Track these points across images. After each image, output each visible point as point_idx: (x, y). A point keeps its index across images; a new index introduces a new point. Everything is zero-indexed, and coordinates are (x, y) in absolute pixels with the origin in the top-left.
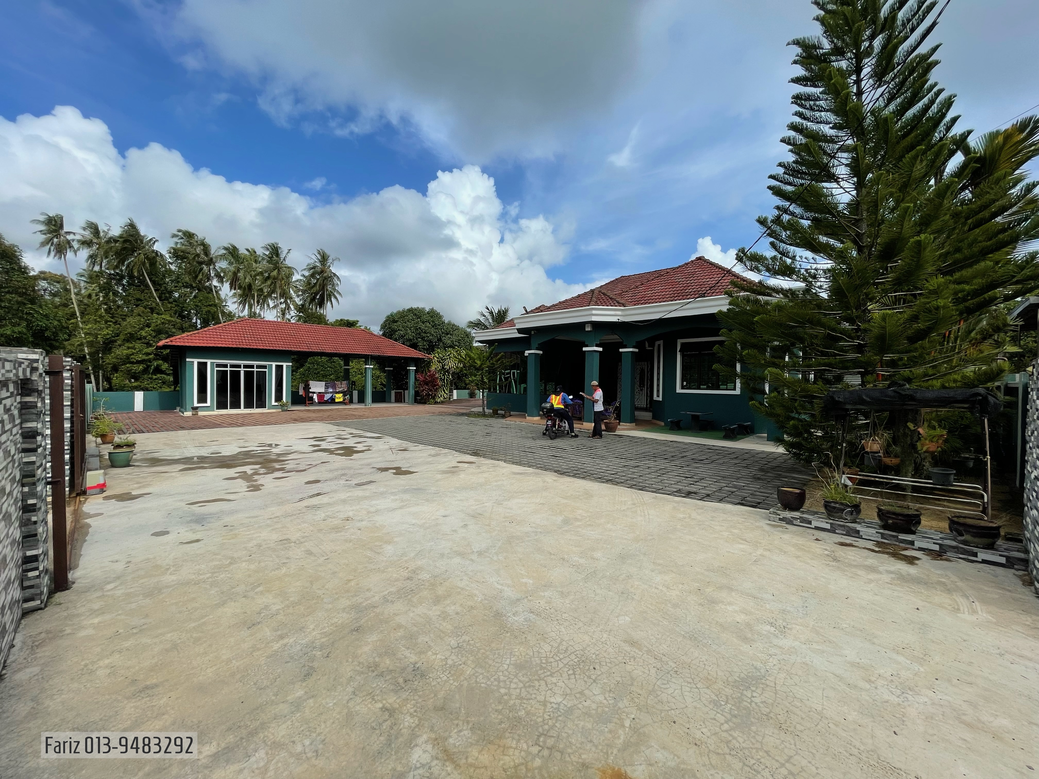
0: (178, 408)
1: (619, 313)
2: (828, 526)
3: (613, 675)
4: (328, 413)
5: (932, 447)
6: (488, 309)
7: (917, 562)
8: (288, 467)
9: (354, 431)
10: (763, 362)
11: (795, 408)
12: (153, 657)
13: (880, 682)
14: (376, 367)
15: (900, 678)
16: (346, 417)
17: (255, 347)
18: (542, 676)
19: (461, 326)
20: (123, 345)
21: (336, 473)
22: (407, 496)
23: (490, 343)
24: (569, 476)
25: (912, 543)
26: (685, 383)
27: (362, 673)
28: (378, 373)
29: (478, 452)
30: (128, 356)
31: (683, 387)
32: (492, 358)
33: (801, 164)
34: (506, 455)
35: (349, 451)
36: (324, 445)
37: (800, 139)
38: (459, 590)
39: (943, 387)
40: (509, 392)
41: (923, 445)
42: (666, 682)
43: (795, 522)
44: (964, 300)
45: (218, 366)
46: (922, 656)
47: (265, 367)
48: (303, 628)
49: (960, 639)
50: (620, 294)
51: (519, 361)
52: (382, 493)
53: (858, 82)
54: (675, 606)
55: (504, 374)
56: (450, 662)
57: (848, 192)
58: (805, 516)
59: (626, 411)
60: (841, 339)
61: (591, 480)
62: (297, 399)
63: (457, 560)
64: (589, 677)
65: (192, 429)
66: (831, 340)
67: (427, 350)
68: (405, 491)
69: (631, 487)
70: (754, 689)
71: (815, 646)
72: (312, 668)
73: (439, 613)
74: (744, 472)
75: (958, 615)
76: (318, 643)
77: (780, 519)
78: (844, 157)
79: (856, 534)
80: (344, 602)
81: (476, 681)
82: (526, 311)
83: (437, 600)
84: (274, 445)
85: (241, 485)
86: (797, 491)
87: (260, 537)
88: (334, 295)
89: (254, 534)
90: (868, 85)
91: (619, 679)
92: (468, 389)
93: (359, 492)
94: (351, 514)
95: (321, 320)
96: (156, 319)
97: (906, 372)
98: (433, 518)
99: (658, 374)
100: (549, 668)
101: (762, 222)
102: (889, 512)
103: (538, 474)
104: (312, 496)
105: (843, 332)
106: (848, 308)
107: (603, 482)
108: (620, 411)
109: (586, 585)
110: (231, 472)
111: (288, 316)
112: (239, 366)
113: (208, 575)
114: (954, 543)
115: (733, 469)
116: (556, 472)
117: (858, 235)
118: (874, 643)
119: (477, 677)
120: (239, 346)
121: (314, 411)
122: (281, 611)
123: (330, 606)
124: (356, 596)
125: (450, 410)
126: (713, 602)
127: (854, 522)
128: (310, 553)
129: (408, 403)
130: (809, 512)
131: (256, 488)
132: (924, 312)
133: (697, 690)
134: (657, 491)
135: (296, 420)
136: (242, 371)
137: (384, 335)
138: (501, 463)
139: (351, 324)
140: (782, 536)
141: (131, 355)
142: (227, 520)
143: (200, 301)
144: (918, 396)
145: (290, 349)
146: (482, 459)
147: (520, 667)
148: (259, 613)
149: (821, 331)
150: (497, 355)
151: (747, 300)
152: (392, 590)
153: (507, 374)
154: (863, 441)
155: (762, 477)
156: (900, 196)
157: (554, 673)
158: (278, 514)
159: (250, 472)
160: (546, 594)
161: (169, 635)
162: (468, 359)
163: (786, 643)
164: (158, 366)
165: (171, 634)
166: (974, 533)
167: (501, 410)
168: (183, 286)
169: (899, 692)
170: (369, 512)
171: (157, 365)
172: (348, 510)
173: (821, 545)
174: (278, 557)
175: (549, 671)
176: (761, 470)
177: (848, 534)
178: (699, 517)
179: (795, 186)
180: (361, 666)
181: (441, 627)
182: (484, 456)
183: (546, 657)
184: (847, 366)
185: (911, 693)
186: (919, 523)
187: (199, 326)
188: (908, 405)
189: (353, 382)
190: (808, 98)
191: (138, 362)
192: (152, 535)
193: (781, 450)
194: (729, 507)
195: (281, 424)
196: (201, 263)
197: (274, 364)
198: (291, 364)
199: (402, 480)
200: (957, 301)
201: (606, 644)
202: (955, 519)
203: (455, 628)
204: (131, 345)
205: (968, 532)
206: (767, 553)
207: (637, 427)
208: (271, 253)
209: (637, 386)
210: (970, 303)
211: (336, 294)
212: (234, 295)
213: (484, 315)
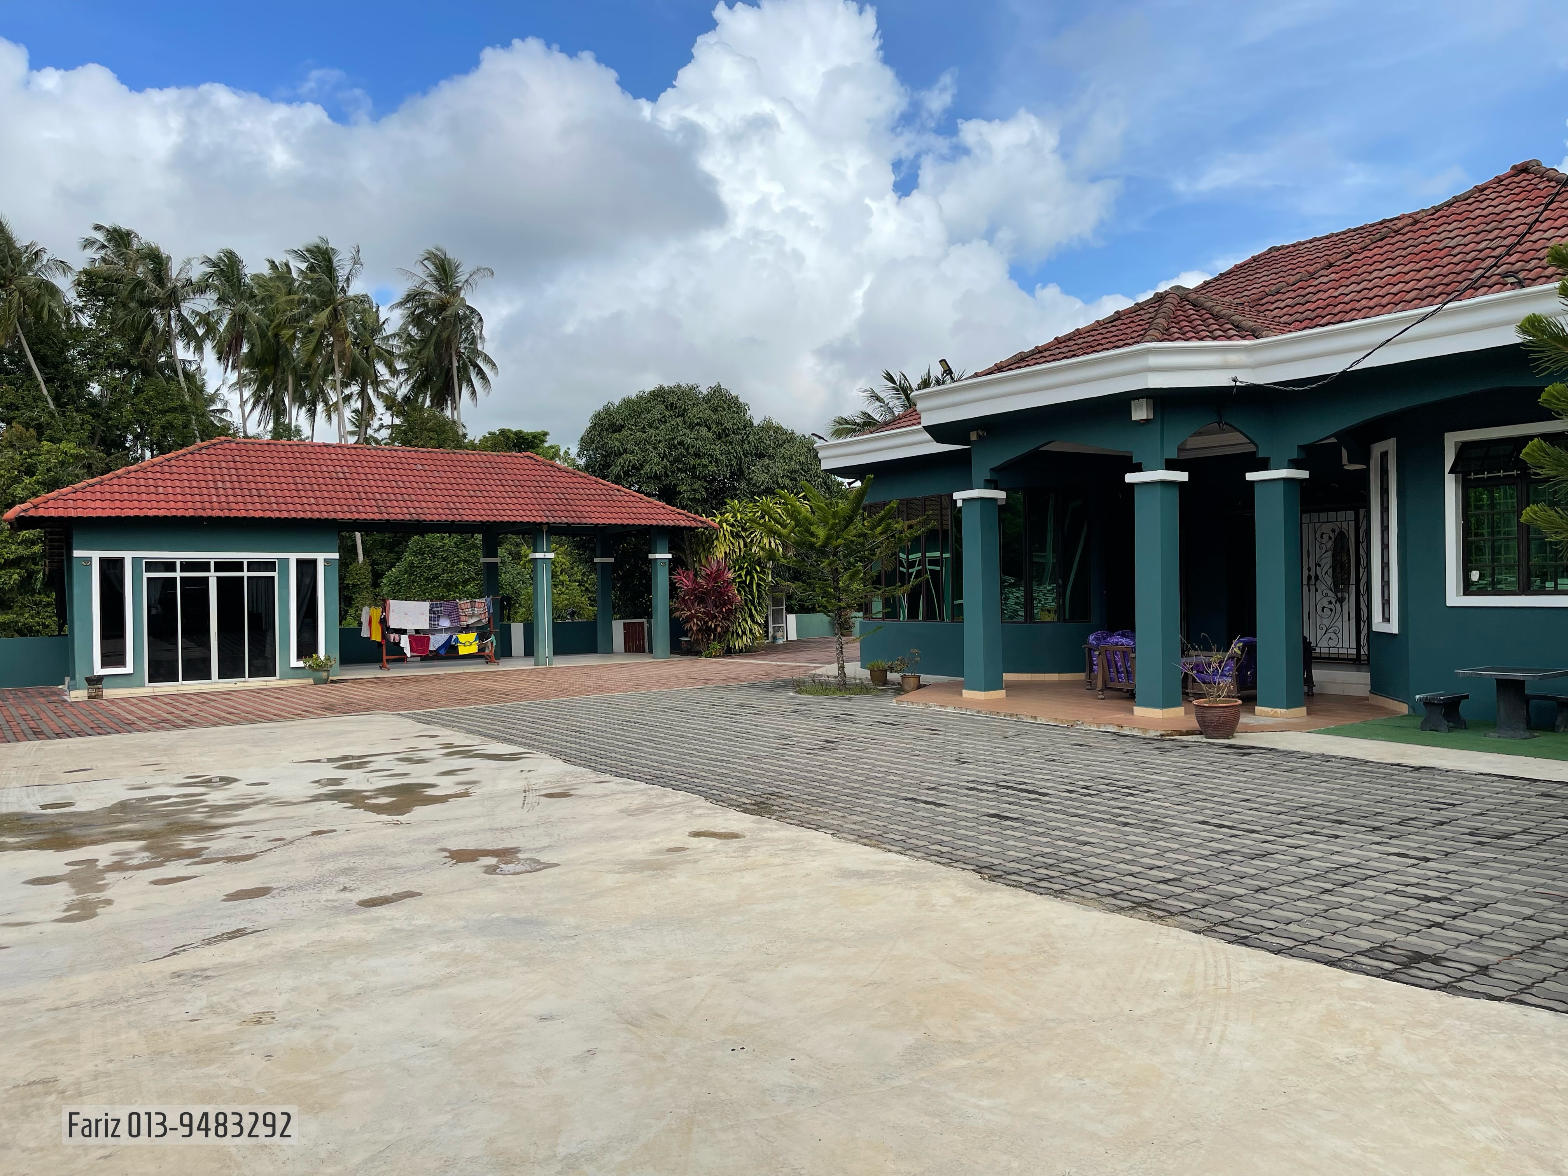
0: (56, 682)
1: (1238, 358)
4: (425, 688)
6: (890, 378)
9: (459, 739)
16: (425, 700)
17: (243, 514)
19: (798, 433)
21: (328, 867)
23: (862, 473)
24: (1018, 885)
26: (1474, 575)
28: (568, 571)
29: (772, 800)
31: (1468, 588)
35: (407, 799)
36: (355, 780)
45: (151, 566)
47: (269, 566)
50: (1256, 303)
51: (938, 525)
52: (412, 933)
59: (1276, 666)
61: (1082, 901)
62: (355, 651)
67: (703, 503)
68: (484, 928)
69: (1207, 931)
84: (222, 782)
85: (57, 900)
88: (476, 366)
94: (278, 1002)
95: (449, 436)
104: (209, 942)
107: (1120, 910)
110: (59, 861)
111: (367, 430)
112: (204, 566)
120: (201, 513)
121: (393, 682)
125: (757, 673)
129: (658, 654)
131: (88, 911)
136: (213, 577)
137: (587, 467)
138: (822, 839)
139: (524, 443)
145: (333, 515)
146: (770, 823)
153: (911, 564)
158: (81, 997)
159: (105, 862)
168: (109, 364)
170: (334, 998)
172: (281, 991)
182: (782, 816)
189: (506, 597)
196: (146, 304)
197: (293, 557)
198: (336, 556)
199: (498, 890)
207: (1312, 720)
208: (313, 267)
209: (1323, 586)
211: (480, 362)
212: (242, 382)
213: (878, 399)
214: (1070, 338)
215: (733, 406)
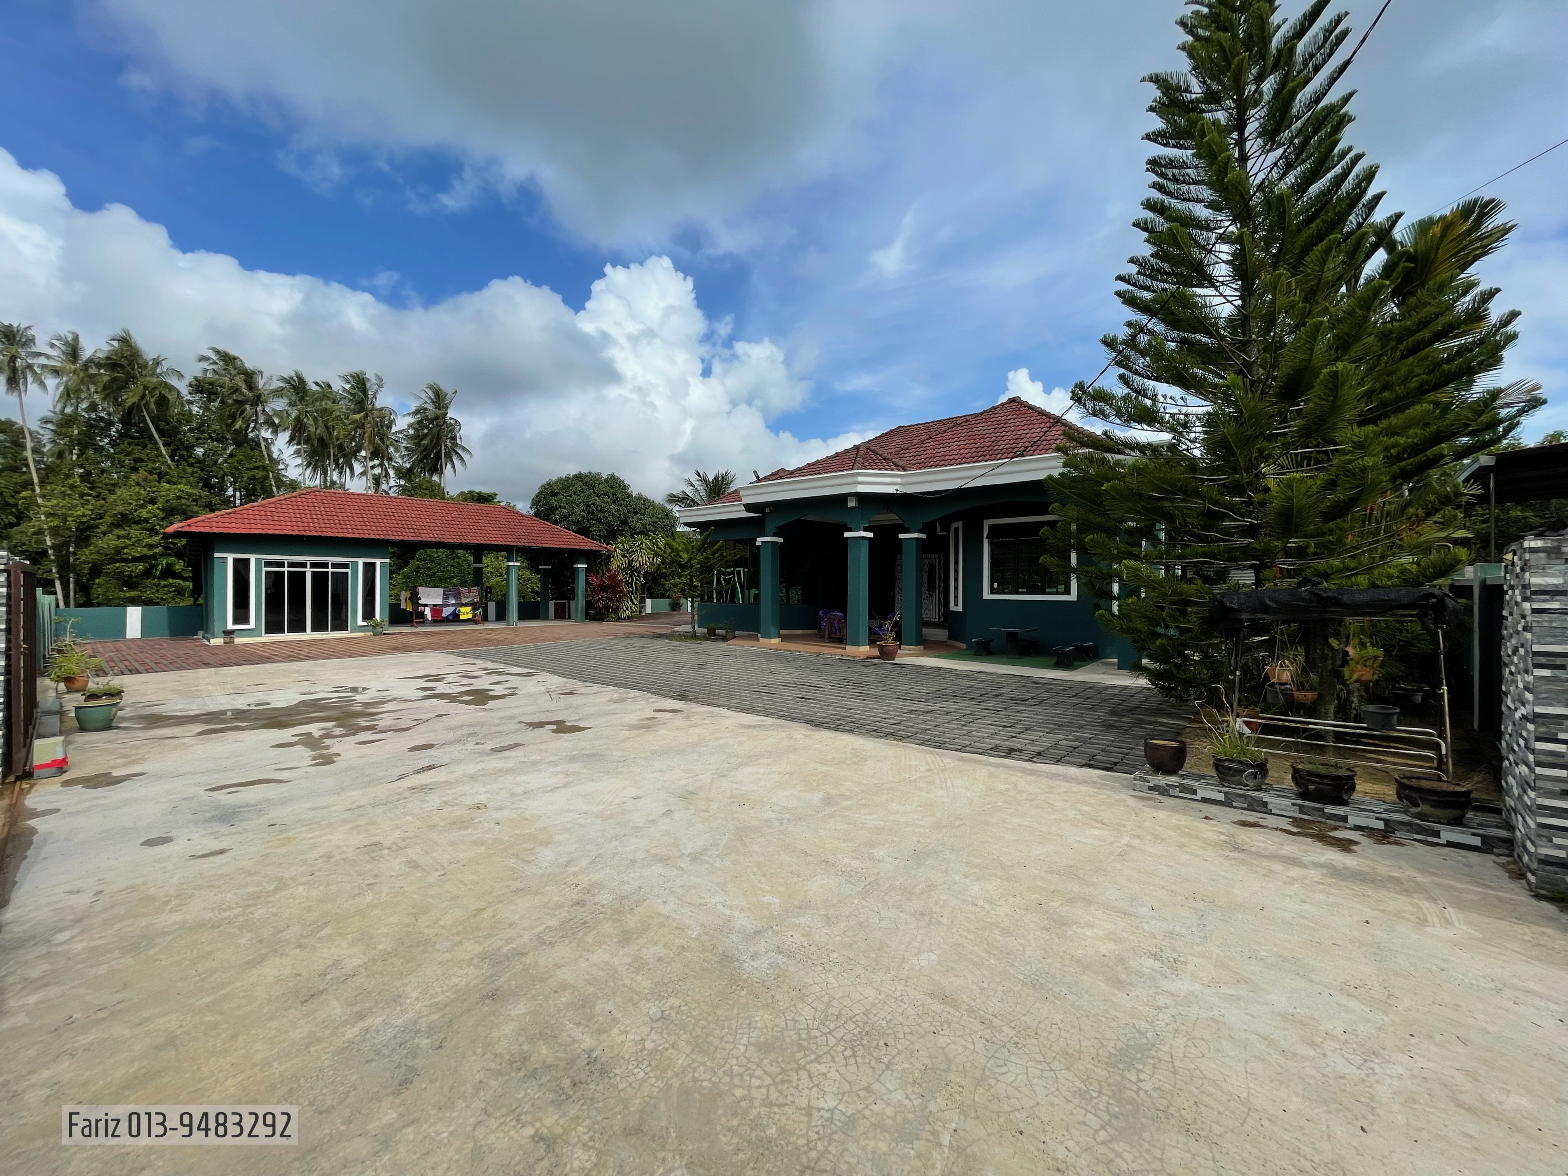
0: (201, 633)
1: (898, 480)
2: (1221, 797)
3: (916, 1054)
4: (449, 638)
5: (1368, 675)
6: (699, 475)
7: (1354, 848)
8: (381, 724)
9: (490, 665)
10: (1116, 552)
11: (1164, 620)
12: (132, 1061)
13: (1329, 1044)
14: (525, 565)
15: (1357, 1036)
16: (478, 643)
17: (330, 534)
18: (802, 1062)
19: (657, 502)
20: (110, 532)
21: (459, 732)
22: (573, 767)
23: (703, 526)
24: (829, 728)
25: (1344, 819)
26: (995, 585)
27: (500, 1073)
28: (527, 574)
29: (687, 694)
30: (118, 551)
31: (993, 591)
32: (706, 549)
33: (1163, 260)
34: (729, 697)
35: (481, 697)
36: (441, 688)
37: (1161, 224)
38: (662, 919)
39: (1373, 585)
40: (732, 600)
41: (1352, 672)
42: (1001, 1062)
43: (1172, 792)
44: (1399, 458)
45: (268, 564)
46: (1384, 998)
47: (346, 566)
48: (400, 996)
49: (1434, 968)
50: (897, 453)
51: (747, 554)
52: (535, 763)
53: (1241, 142)
54: (1005, 932)
55: (723, 573)
56: (649, 1045)
57: (1230, 302)
58: (1185, 782)
59: (909, 628)
60: (1223, 517)
61: (861, 734)
62: (398, 616)
63: (658, 869)
64: (878, 1060)
65: (224, 665)
66: (1212, 518)
67: (605, 537)
68: (572, 759)
69: (922, 744)
70: (1140, 1067)
71: (1225, 990)
72: (411, 1069)
73: (630, 960)
74: (1089, 717)
75: (1428, 929)
76: (424, 1023)
77: (1150, 788)
78: (1225, 250)
79: (1262, 807)
80: (473, 948)
81: (694, 1077)
82: (758, 477)
83: (626, 939)
84: (360, 690)
85: (302, 755)
86: (1174, 744)
87: (330, 841)
88: (457, 452)
89: (320, 836)
90: (1255, 147)
91: (927, 1061)
92: (669, 597)
93: (495, 763)
94: (483, 798)
95: (436, 492)
96: (167, 491)
97: (1320, 565)
98: (617, 801)
99: (956, 571)
100: (813, 1047)
101: (1109, 343)
102: (1309, 773)
103: (781, 726)
104: (418, 772)
105: (1229, 506)
106: (1236, 471)
107: (881, 737)
108: (900, 628)
109: (864, 903)
110: (286, 735)
111: (384, 487)
112: (304, 565)
113: (236, 912)
114: (1405, 818)
115: (1071, 712)
116: (807, 722)
117: (1246, 364)
118: (1311, 981)
119: (694, 1070)
120: (303, 533)
121: (426, 634)
122: (362, 970)
123: (447, 956)
124: (491, 936)
125: (642, 630)
126: (1063, 923)
127: (1259, 789)
128: (414, 865)
129: (575, 620)
130: (1190, 776)
131: (327, 760)
132: (1346, 476)
133: (1051, 1074)
134: (962, 749)
135: (395, 649)
136: (308, 572)
137: (536, 515)
138: (724, 711)
139: (483, 499)
140: (1155, 814)
141: (123, 548)
142: (275, 814)
143: (239, 462)
144: (1346, 598)
145: (387, 537)
146: (693, 705)
147: (764, 1048)
148: (324, 975)
149: (1198, 504)
150: (713, 544)
151: (1090, 459)
152: (550, 923)
153: (729, 574)
154: (1267, 668)
155: (1117, 724)
156: (1305, 307)
157: (821, 1056)
158: (361, 803)
159: (317, 734)
160: (802, 920)
161: (162, 1020)
162: (669, 551)
163: (1181, 986)
164: (169, 566)
165: (166, 1019)
166: (1434, 801)
167: (721, 628)
168: (211, 438)
169: (1358, 1060)
170: (512, 795)
171: (167, 564)
172: (480, 793)
173: (1214, 826)
174: (360, 874)
175: (813, 1052)
176: (1114, 713)
177: (1250, 808)
178: (1028, 788)
179: (1155, 291)
180: (498, 1060)
181: (634, 985)
182: (696, 700)
183: (807, 1029)
184: (1236, 556)
185: (1376, 1061)
186: (1352, 788)
187: (238, 502)
188: (1331, 612)
189: (488, 588)
190: (1171, 163)
191: (135, 560)
192: (143, 844)
193: (1143, 682)
194: (1073, 771)
195: (372, 655)
196: (242, 403)
197: (361, 562)
198: (388, 561)
199: (566, 741)
200: (1390, 460)
201: (902, 1001)
202: (1405, 781)
203: (657, 984)
204: (122, 533)
205: (1425, 801)
206: (1136, 842)
207: (926, 652)
208: (353, 388)
209: (925, 589)
210: (1407, 463)
211: (460, 452)
212: (298, 453)
213: (692, 485)
214: (814, 464)
215: (623, 486)
